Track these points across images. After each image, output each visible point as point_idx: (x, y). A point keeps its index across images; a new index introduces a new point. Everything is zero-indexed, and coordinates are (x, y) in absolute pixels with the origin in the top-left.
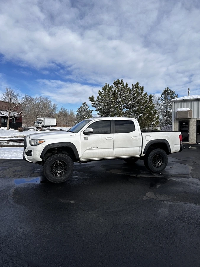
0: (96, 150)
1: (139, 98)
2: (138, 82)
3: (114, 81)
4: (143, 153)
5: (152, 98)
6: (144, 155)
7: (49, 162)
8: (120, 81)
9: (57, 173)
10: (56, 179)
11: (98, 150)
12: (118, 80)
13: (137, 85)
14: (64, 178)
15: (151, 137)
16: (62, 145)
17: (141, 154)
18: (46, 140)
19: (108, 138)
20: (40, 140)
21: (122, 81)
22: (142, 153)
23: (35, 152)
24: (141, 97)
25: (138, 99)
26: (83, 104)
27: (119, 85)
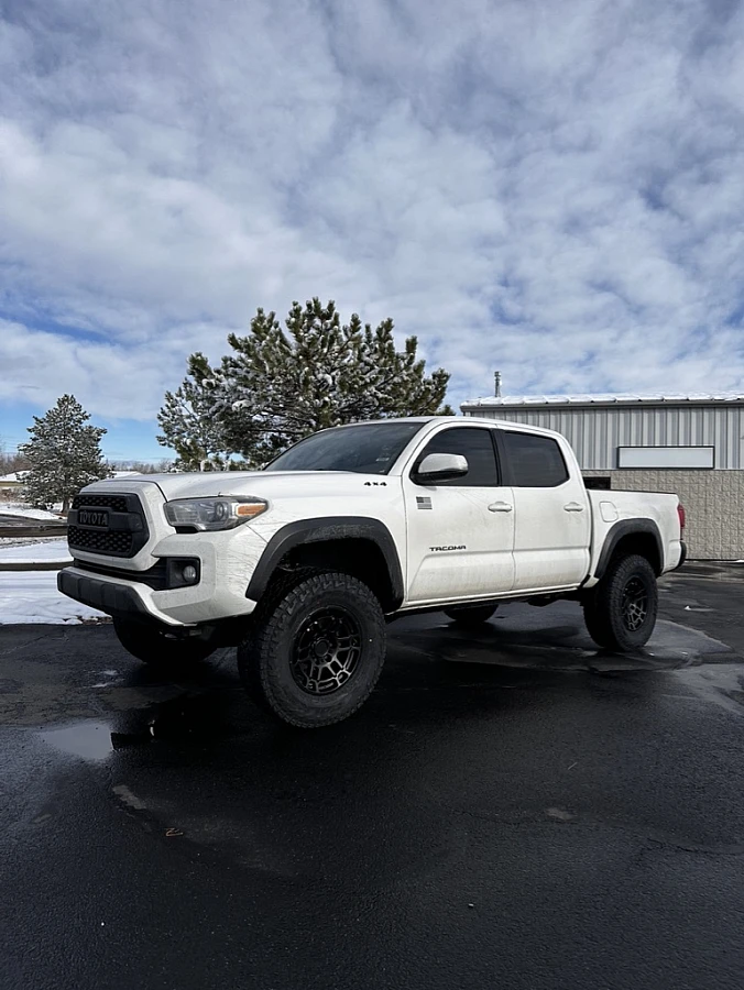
0: (457, 558)
1: (396, 379)
2: (390, 321)
3: (295, 304)
4: (595, 576)
5: (445, 381)
6: (597, 580)
7: (289, 619)
8: (324, 307)
9: (315, 676)
10: (318, 710)
11: (463, 557)
12: (315, 302)
13: (388, 331)
14: (347, 700)
15: (619, 510)
16: (346, 531)
17: (588, 577)
18: (272, 502)
19: (499, 507)
20: (241, 500)
21: (331, 306)
22: (592, 574)
23: (218, 562)
24: (406, 378)
25: (395, 384)
26: (61, 403)
27: (317, 321)
